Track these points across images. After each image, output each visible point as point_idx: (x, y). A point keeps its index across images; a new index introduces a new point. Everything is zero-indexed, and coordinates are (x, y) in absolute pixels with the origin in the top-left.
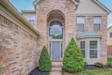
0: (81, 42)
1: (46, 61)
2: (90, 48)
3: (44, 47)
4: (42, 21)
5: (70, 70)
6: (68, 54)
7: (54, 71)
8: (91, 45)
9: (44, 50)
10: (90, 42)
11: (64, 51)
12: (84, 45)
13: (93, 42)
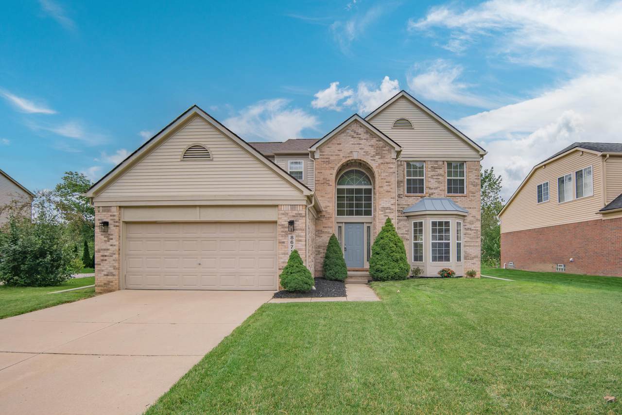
0: (415, 224)
1: (339, 262)
2: (434, 238)
3: (333, 238)
4: (326, 182)
5: (380, 275)
6: (378, 249)
7: (351, 277)
8: (434, 231)
9: (333, 243)
10: (434, 224)
11: (372, 244)
12: (421, 231)
13: (441, 224)
